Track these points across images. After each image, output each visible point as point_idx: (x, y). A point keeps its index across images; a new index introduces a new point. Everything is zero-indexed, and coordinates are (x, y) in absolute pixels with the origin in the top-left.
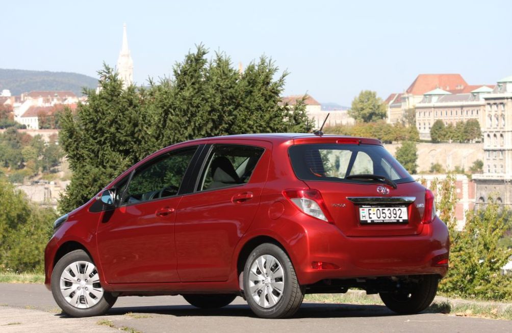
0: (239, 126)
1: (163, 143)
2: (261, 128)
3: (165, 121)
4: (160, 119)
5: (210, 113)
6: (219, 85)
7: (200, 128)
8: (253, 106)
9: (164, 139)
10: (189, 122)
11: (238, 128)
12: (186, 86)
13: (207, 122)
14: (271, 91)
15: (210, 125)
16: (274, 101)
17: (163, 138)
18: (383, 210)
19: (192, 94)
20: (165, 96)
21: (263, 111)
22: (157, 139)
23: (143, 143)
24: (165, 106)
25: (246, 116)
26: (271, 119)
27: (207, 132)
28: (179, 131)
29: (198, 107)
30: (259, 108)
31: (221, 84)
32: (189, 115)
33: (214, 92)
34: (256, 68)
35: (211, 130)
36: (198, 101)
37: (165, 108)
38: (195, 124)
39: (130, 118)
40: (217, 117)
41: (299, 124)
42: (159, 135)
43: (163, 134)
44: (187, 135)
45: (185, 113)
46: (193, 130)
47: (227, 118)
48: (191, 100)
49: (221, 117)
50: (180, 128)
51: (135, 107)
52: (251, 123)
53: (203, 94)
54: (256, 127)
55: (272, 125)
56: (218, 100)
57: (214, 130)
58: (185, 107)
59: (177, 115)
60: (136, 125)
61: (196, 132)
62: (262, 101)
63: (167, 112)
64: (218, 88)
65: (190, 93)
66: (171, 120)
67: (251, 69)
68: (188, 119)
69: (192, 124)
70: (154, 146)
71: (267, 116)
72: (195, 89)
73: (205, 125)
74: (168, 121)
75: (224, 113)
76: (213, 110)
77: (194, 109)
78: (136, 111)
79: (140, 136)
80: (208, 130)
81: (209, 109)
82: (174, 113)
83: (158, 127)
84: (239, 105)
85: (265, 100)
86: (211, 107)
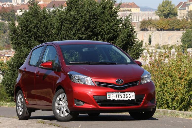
1: (60, 37)
3: (61, 26)
4: (59, 26)
5: (84, 23)
6: (88, 9)
8: (104, 19)
10: (73, 27)
11: (97, 30)
14: (113, 12)
15: (84, 29)
16: (115, 17)
17: (60, 35)
19: (75, 13)
20: (61, 14)
21: (109, 22)
22: (57, 35)
23: (50, 37)
24: (61, 19)
25: (101, 24)
26: (113, 25)
28: (69, 32)
30: (107, 20)
31: (89, 9)
33: (86, 13)
35: (84, 31)
36: (78, 17)
37: (62, 20)
38: (76, 28)
39: (44, 24)
40: (87, 25)
41: (127, 28)
42: (58, 33)
43: (60, 33)
44: (72, 33)
45: (71, 23)
47: (92, 25)
48: (75, 16)
49: (89, 25)
50: (69, 30)
51: (46, 19)
52: (104, 27)
53: (80, 13)
54: (106, 29)
55: (114, 29)
56: (88, 17)
58: (72, 20)
59: (68, 24)
61: (77, 32)
62: (109, 16)
64: (87, 10)
66: (64, 26)
68: (73, 25)
71: (111, 24)
72: (76, 11)
74: (63, 27)
75: (91, 23)
76: (85, 21)
77: (76, 21)
78: (47, 21)
79: (49, 33)
80: (83, 31)
81: (83, 21)
82: (66, 23)
83: (58, 29)
84: (97, 19)
85: (111, 16)
86: (84, 20)
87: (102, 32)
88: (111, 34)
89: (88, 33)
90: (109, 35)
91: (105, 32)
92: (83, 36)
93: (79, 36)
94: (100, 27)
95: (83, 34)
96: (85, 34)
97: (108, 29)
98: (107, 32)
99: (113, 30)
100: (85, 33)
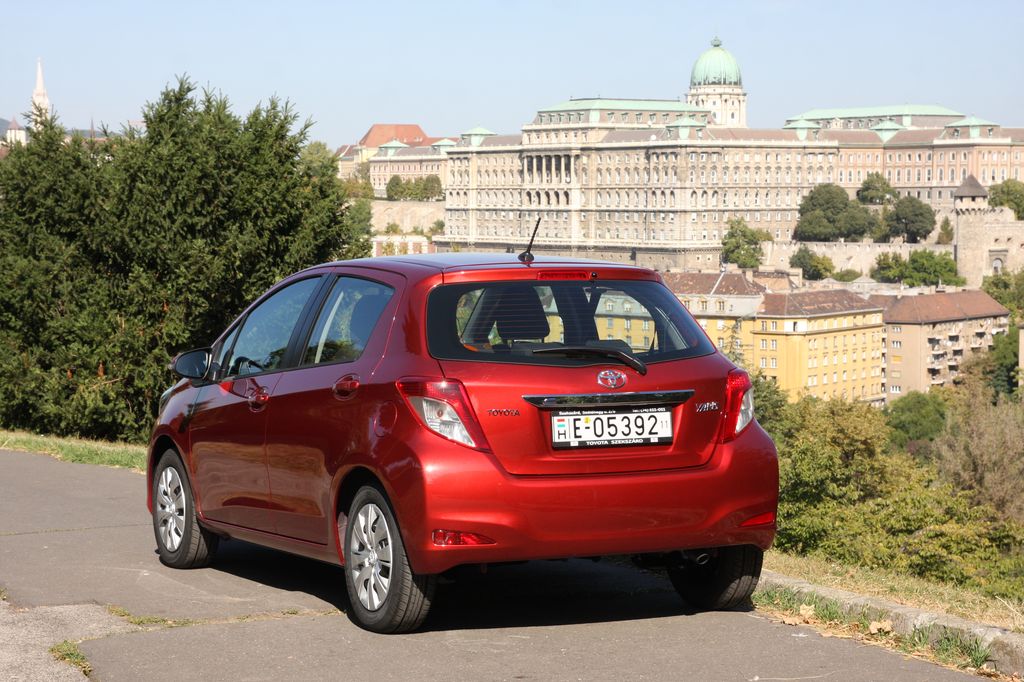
0: (242, 200)
1: (129, 224)
2: (274, 204)
3: (131, 191)
4: (123, 188)
5: (200, 180)
6: (214, 138)
7: (184, 204)
8: (262, 170)
9: (130, 218)
10: (167, 193)
11: (240, 203)
12: (163, 139)
13: (196, 194)
14: (288, 149)
15: (200, 198)
16: (292, 164)
17: (128, 216)
18: (609, 419)
19: (173, 151)
20: (130, 153)
21: (276, 178)
22: (119, 217)
23: (97, 223)
24: (131, 168)
25: (252, 184)
26: (288, 189)
27: (195, 208)
28: (153, 207)
29: (181, 170)
30: (271, 174)
31: (217, 136)
32: (168, 184)
33: (205, 148)
34: (264, 114)
35: (202, 205)
36: (181, 162)
37: (132, 171)
38: (177, 197)
39: (78, 185)
40: (210, 187)
41: (328, 196)
42: (122, 212)
43: (128, 211)
44: (164, 212)
45: (162, 179)
46: (175, 205)
47: (225, 188)
48: (171, 160)
49: (216, 186)
50: (154, 203)
51: (84, 168)
52: (260, 195)
53: (189, 151)
54: (267, 201)
55: (289, 199)
56: (212, 160)
57: (206, 205)
58: (161, 171)
59: (151, 183)
60: (85, 196)
61: (179, 208)
62: (275, 162)
63: (134, 178)
64: (211, 142)
65: (169, 150)
66: (140, 191)
67: (256, 114)
68: (166, 189)
69: (173, 196)
70: (114, 229)
71: (283, 186)
72: (177, 143)
73: (193, 198)
74: (136, 192)
75: (221, 179)
76: (205, 176)
77: (176, 174)
78: (85, 175)
79: (93, 213)
80: (197, 206)
81: (199, 174)
82: (144, 180)
83: (120, 200)
84: (241, 168)
85: (280, 161)
86: (201, 171)
87: (254, 208)
88: (282, 214)
89: (212, 211)
90: (277, 219)
91: (265, 209)
92: (196, 219)
93: (185, 221)
94: (250, 192)
95: (199, 214)
96: (205, 216)
97: (272, 200)
98: (270, 209)
99: (288, 202)
100: (204, 212)
